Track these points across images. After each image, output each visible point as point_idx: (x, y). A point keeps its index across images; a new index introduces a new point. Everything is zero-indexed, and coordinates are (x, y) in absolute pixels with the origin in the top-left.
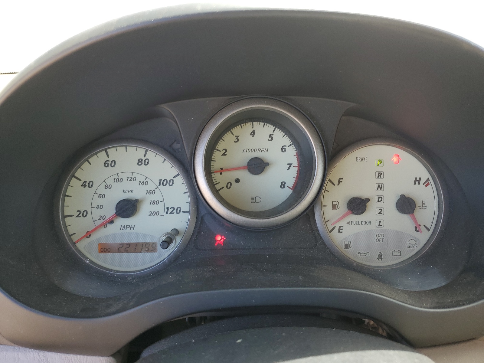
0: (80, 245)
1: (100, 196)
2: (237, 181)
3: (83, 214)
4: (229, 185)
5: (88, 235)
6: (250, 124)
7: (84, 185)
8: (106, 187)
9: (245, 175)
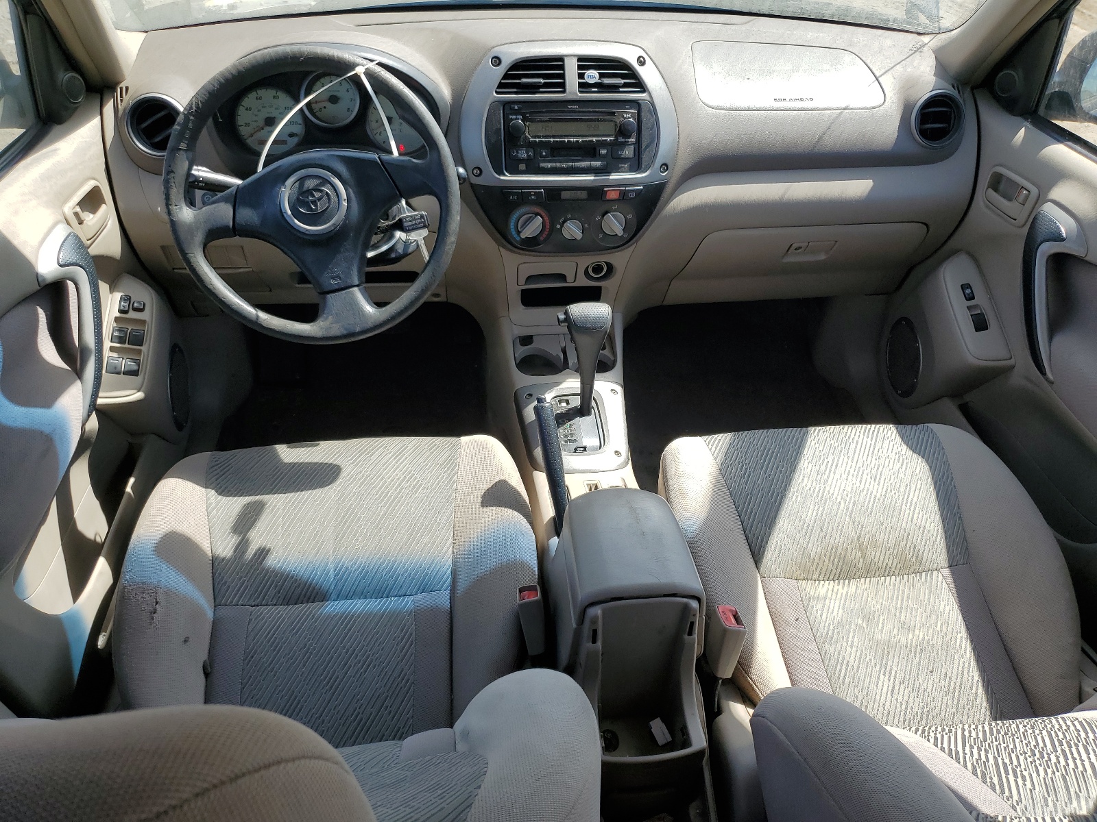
0: (247, 141)
1: (256, 115)
2: (325, 107)
3: (247, 125)
4: (320, 110)
5: (252, 135)
6: (318, 82)
7: (247, 110)
8: (258, 111)
9: (328, 105)
